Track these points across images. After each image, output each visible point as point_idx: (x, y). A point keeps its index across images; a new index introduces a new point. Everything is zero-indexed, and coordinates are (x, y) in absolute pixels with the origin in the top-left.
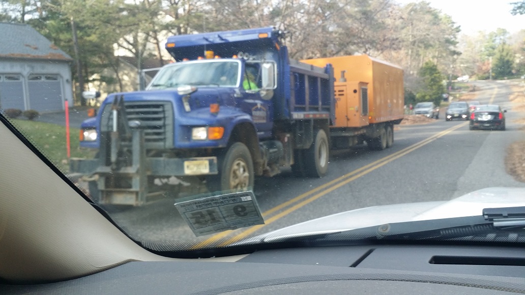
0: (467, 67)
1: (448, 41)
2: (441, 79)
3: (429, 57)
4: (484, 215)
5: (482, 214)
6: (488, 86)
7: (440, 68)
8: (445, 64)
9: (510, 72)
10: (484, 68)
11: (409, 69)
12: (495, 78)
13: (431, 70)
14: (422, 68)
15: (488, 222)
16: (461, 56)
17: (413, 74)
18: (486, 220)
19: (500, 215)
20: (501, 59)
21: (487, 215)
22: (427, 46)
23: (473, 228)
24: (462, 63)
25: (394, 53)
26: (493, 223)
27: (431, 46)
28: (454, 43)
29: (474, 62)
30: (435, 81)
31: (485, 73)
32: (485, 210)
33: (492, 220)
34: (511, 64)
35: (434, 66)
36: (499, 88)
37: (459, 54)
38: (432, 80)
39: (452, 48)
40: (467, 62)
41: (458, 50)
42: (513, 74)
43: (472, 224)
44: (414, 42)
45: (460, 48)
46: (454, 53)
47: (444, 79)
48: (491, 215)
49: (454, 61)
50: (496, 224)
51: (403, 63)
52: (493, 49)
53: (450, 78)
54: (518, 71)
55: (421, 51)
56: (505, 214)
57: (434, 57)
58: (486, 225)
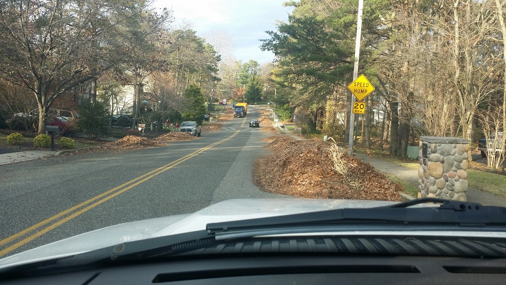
0: (225, 92)
1: (210, 68)
2: (203, 101)
3: (193, 80)
4: (207, 229)
5: (205, 229)
7: (202, 91)
8: (207, 88)
9: (259, 98)
10: (239, 93)
11: (176, 91)
13: (194, 92)
14: (187, 90)
15: (211, 236)
16: (221, 82)
17: (180, 94)
18: (209, 234)
19: (221, 230)
20: (252, 87)
21: (209, 229)
22: (192, 71)
23: (198, 243)
24: (221, 88)
25: (162, 74)
26: (214, 237)
27: (195, 70)
28: (215, 71)
29: (231, 88)
30: (198, 103)
31: (239, 98)
32: (208, 225)
33: (214, 234)
34: (260, 92)
35: (197, 89)
37: (219, 80)
38: (196, 101)
39: (213, 74)
40: (225, 88)
41: (218, 76)
42: (261, 101)
43: (198, 238)
44: (181, 66)
45: (220, 75)
46: (215, 79)
47: (206, 101)
48: (214, 228)
49: (215, 86)
50: (217, 238)
51: (171, 84)
52: (247, 78)
53: (211, 101)
54: (265, 97)
55: (187, 76)
56: (225, 228)
57: (197, 81)
58: (209, 238)
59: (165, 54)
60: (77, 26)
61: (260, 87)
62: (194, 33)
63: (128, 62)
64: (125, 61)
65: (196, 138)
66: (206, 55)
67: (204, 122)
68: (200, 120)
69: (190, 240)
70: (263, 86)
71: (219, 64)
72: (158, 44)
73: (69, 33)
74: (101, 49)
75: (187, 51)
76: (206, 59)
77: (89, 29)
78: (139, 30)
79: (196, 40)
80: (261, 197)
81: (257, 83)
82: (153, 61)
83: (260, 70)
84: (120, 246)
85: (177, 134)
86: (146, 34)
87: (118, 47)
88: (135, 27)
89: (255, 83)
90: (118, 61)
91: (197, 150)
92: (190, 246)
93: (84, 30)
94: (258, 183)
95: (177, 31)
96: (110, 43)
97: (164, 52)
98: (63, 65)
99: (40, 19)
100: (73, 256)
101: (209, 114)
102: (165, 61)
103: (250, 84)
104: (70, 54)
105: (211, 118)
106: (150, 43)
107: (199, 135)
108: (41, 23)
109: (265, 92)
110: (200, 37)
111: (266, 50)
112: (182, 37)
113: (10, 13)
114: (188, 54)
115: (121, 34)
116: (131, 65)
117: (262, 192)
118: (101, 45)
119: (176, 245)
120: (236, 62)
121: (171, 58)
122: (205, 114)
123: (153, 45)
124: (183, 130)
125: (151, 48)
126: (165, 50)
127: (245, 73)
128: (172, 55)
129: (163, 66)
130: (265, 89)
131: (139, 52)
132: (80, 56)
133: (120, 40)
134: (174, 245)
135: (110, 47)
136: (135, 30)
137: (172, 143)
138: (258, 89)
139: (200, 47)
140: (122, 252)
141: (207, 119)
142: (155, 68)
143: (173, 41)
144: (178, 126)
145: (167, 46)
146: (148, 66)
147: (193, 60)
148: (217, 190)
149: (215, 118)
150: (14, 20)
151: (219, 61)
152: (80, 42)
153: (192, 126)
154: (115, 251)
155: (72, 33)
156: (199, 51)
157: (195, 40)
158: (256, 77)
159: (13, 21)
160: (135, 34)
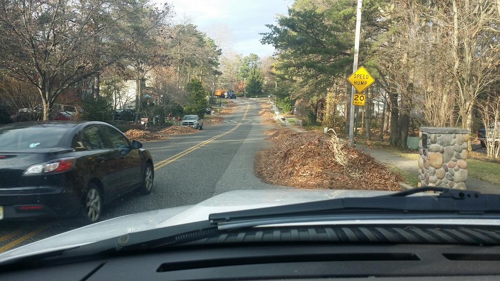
0: (226, 86)
1: (211, 62)
2: (204, 95)
3: (195, 74)
4: (210, 219)
5: (208, 219)
6: (243, 102)
7: (204, 85)
8: (208, 82)
9: (260, 91)
10: (240, 87)
11: (177, 85)
12: (248, 96)
13: (196, 86)
14: (188, 84)
15: (213, 226)
16: (222, 76)
17: (181, 88)
18: (212, 224)
19: (223, 220)
20: (253, 80)
21: (212, 219)
22: (194, 65)
23: (201, 233)
24: (222, 82)
25: (163, 69)
26: (217, 227)
27: (197, 65)
28: (216, 65)
29: (232, 82)
30: (200, 96)
31: (240, 91)
32: (211, 216)
33: (216, 224)
34: (261, 85)
35: (199, 83)
36: (251, 104)
37: (220, 74)
38: (197, 95)
39: (214, 68)
40: (226, 81)
41: (219, 70)
42: (262, 94)
43: (200, 228)
44: (183, 60)
45: (221, 69)
46: (216, 72)
47: (207, 95)
48: (216, 219)
49: (216, 79)
50: (220, 227)
51: (173, 78)
52: (248, 71)
53: (212, 95)
54: (266, 91)
55: (188, 70)
56: (228, 218)
57: (198, 75)
58: (212, 228)
59: (166, 49)
60: (79, 22)
61: (261, 81)
62: (195, 27)
63: (130, 57)
64: (126, 57)
65: (198, 131)
66: (207, 49)
67: (206, 116)
68: (202, 113)
69: (193, 230)
70: (264, 79)
71: (220, 58)
72: (159, 39)
73: (71, 29)
74: (103, 44)
75: (188, 46)
76: (207, 53)
77: (91, 26)
78: (141, 25)
79: (197, 34)
80: (262, 188)
81: (258, 77)
82: (155, 56)
83: (260, 63)
84: (124, 237)
85: (179, 128)
86: (147, 29)
87: (120, 42)
88: (137, 22)
89: (256, 76)
90: (120, 56)
91: (199, 143)
92: (193, 235)
93: (86, 26)
94: (260, 175)
95: (178, 26)
96: (112, 38)
97: (166, 47)
98: (67, 60)
99: (43, 15)
100: (79, 247)
101: (211, 108)
102: (166, 56)
103: (250, 77)
104: (73, 50)
105: (213, 112)
106: (151, 38)
107: (201, 129)
108: (44, 19)
109: (265, 85)
110: (201, 31)
111: (267, 44)
112: (183, 32)
113: (14, 10)
114: (189, 48)
115: (123, 30)
116: (133, 60)
117: (263, 184)
118: (104, 41)
119: (179, 235)
120: (237, 56)
121: (172, 52)
122: (207, 107)
123: (154, 40)
124: (185, 124)
125: (153, 43)
126: (167, 45)
127: (246, 67)
128: (173, 50)
129: (164, 61)
130: (265, 82)
131: (140, 48)
132: (83, 52)
133: (122, 35)
134: (177, 235)
135: (112, 42)
136: (137, 25)
137: (174, 136)
138: (258, 82)
139: (201, 41)
140: (127, 242)
141: (209, 113)
142: (157, 63)
143: (174, 36)
144: (180, 120)
145: (168, 41)
146: (150, 61)
147: (194, 55)
148: (219, 182)
149: (216, 111)
150: (17, 17)
151: (220, 54)
152: (82, 38)
153: (194, 119)
154: (119, 241)
155: (75, 29)
156: (200, 46)
157: (195, 34)
158: (257, 70)
159: (16, 19)
160: (137, 29)
